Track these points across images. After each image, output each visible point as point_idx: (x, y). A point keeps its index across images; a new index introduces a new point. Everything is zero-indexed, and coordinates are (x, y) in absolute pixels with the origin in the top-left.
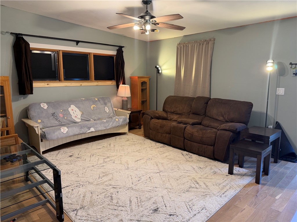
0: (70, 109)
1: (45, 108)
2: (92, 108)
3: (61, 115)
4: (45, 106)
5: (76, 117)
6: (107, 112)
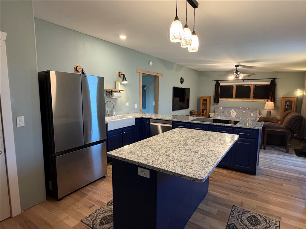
0: (231, 111)
1: (221, 109)
2: (243, 112)
3: (226, 113)
4: (221, 108)
5: (233, 115)
6: (252, 116)
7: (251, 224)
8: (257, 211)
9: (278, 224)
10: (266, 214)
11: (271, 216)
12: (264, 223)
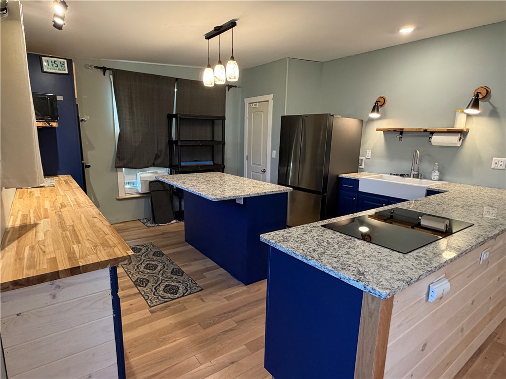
7: (169, 285)
8: (179, 302)
9: (149, 301)
10: (168, 306)
11: (162, 308)
12: (161, 294)
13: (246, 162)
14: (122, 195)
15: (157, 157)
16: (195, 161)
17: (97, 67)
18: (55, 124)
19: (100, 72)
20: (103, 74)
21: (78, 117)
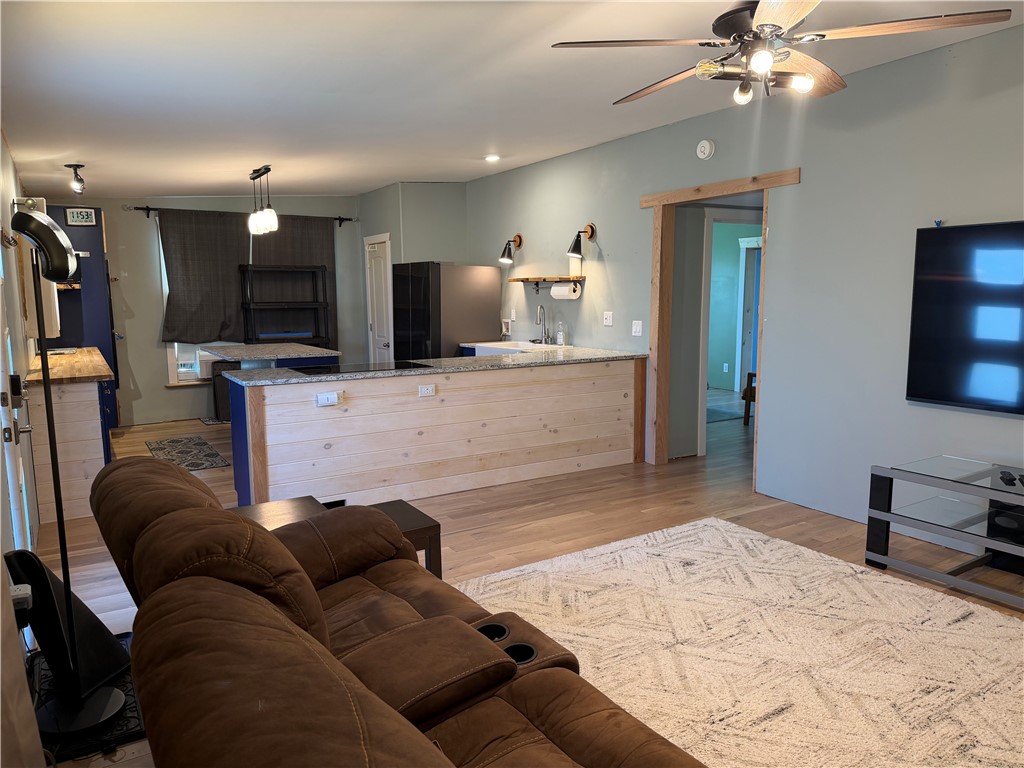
13: (370, 333)
14: (173, 382)
15: (224, 326)
16: (286, 332)
17: (137, 209)
18: (77, 286)
19: (143, 214)
20: (145, 216)
21: (108, 275)
